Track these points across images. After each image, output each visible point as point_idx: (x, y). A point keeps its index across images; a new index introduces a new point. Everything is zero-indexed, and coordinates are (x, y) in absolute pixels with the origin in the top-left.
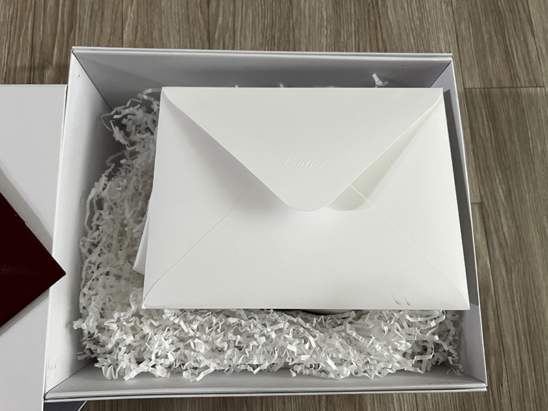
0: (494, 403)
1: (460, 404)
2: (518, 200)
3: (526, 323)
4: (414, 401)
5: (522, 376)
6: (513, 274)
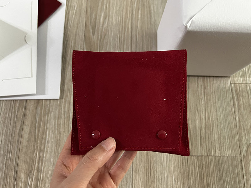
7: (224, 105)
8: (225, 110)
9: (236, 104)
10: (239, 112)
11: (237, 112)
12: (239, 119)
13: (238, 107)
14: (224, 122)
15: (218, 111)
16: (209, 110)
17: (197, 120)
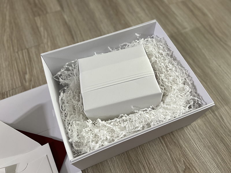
0: (225, 127)
1: (214, 132)
4: (198, 137)
7: (156, 148)
8: (158, 151)
9: (164, 143)
10: (167, 148)
11: (166, 148)
12: (170, 153)
13: (165, 144)
14: (160, 161)
15: (153, 155)
16: (147, 157)
17: (142, 169)
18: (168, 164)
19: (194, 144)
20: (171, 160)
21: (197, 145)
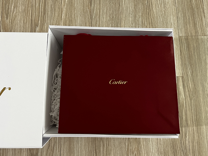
0: (183, 143)
1: (172, 143)
2: (195, 75)
3: (196, 117)
5: (193, 134)
6: (192, 101)
12: (128, 144)
17: (101, 146)
18: (122, 152)
19: (151, 145)
20: (127, 150)
21: (153, 147)
